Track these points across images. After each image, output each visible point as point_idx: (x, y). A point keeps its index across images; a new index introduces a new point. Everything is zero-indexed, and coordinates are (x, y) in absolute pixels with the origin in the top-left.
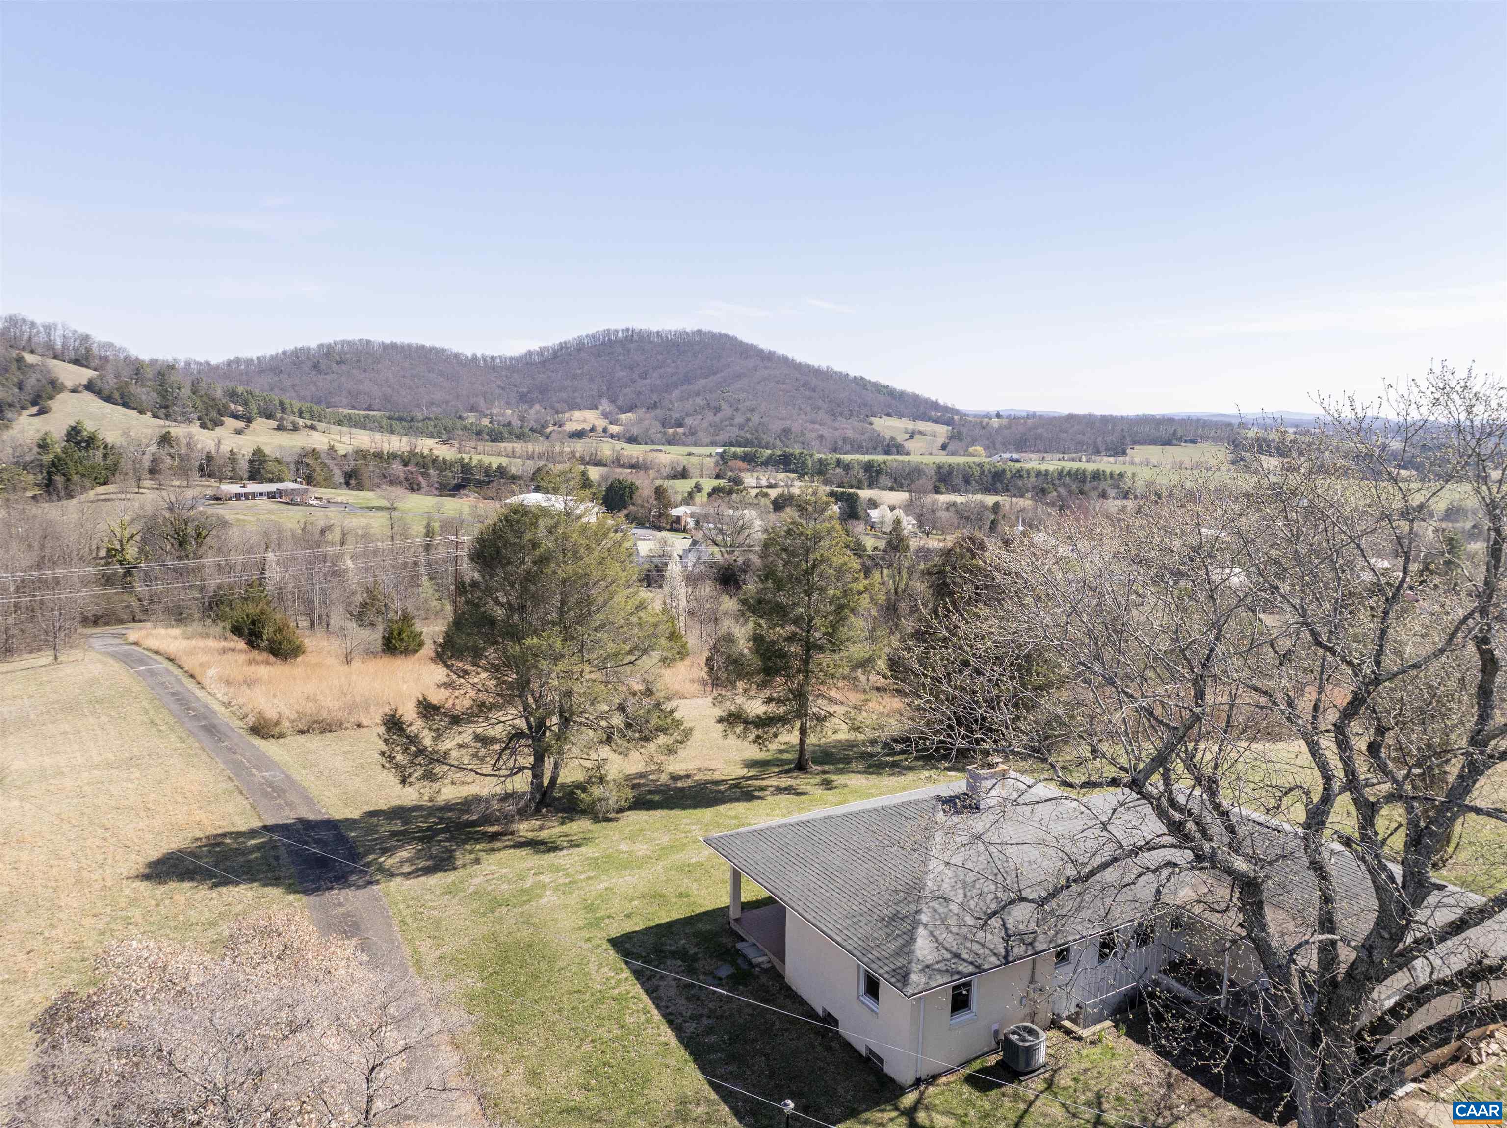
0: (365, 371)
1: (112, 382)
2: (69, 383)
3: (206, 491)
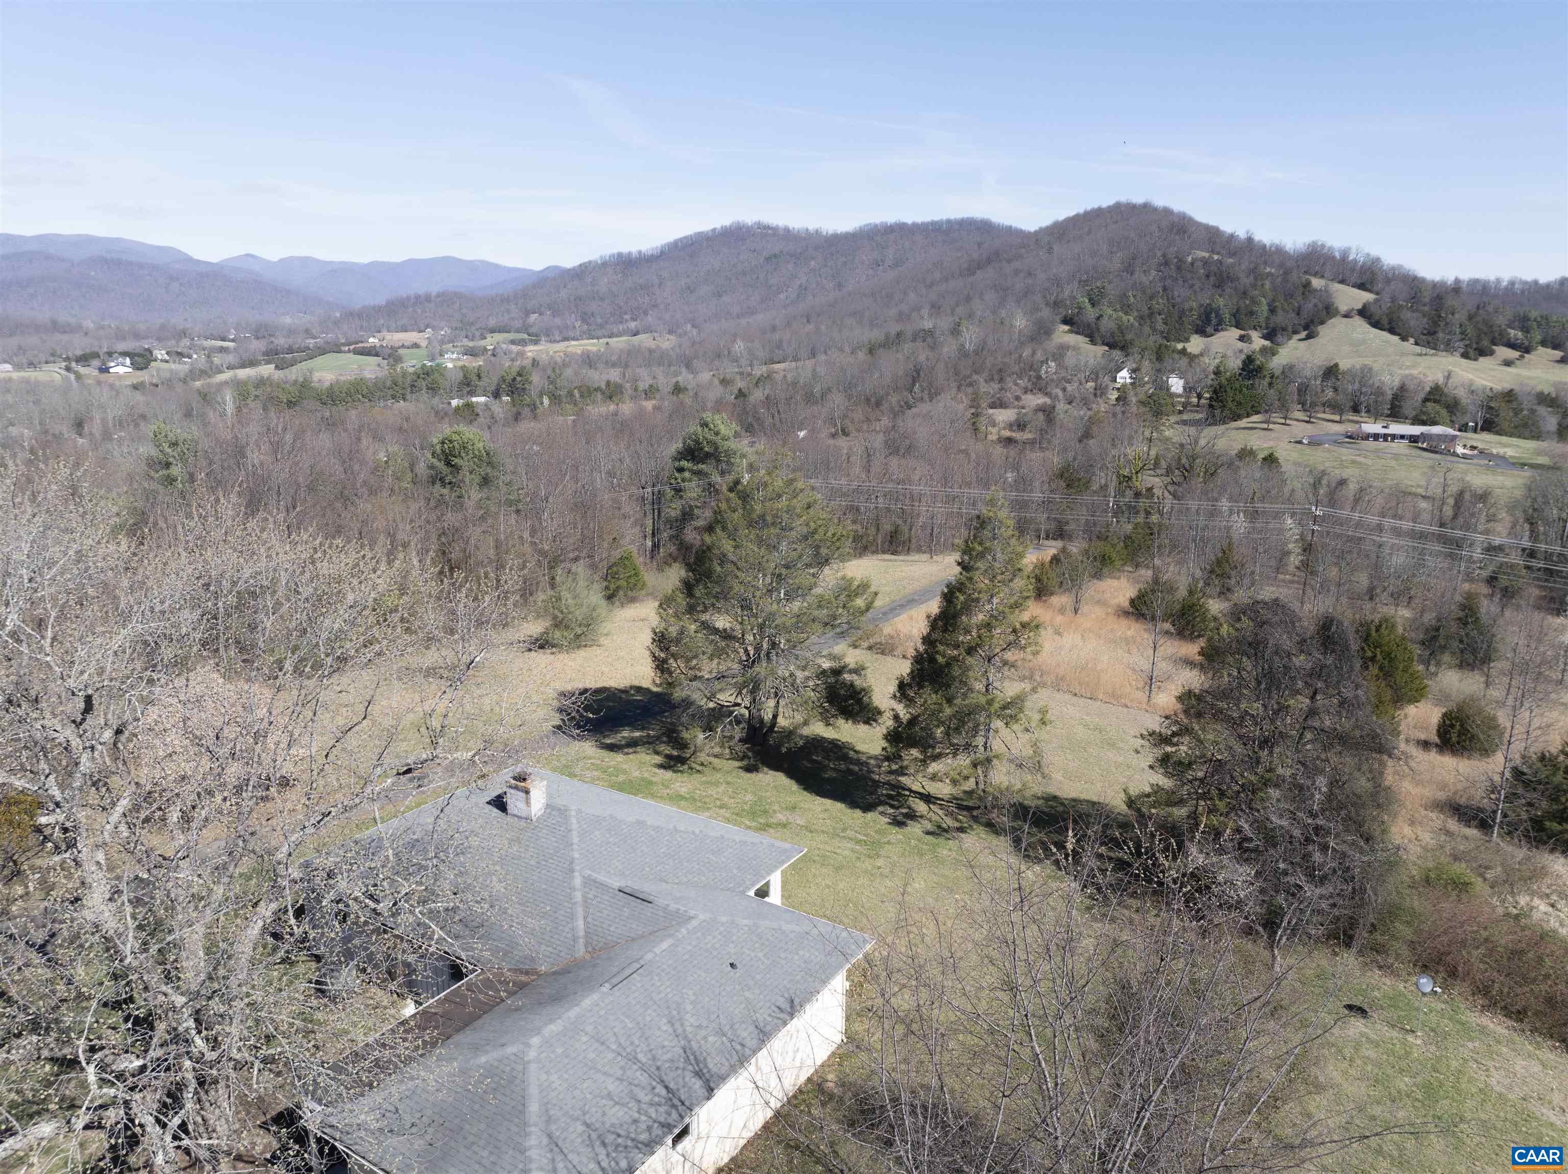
1: (1386, 304)
2: (1343, 308)
3: (1350, 428)
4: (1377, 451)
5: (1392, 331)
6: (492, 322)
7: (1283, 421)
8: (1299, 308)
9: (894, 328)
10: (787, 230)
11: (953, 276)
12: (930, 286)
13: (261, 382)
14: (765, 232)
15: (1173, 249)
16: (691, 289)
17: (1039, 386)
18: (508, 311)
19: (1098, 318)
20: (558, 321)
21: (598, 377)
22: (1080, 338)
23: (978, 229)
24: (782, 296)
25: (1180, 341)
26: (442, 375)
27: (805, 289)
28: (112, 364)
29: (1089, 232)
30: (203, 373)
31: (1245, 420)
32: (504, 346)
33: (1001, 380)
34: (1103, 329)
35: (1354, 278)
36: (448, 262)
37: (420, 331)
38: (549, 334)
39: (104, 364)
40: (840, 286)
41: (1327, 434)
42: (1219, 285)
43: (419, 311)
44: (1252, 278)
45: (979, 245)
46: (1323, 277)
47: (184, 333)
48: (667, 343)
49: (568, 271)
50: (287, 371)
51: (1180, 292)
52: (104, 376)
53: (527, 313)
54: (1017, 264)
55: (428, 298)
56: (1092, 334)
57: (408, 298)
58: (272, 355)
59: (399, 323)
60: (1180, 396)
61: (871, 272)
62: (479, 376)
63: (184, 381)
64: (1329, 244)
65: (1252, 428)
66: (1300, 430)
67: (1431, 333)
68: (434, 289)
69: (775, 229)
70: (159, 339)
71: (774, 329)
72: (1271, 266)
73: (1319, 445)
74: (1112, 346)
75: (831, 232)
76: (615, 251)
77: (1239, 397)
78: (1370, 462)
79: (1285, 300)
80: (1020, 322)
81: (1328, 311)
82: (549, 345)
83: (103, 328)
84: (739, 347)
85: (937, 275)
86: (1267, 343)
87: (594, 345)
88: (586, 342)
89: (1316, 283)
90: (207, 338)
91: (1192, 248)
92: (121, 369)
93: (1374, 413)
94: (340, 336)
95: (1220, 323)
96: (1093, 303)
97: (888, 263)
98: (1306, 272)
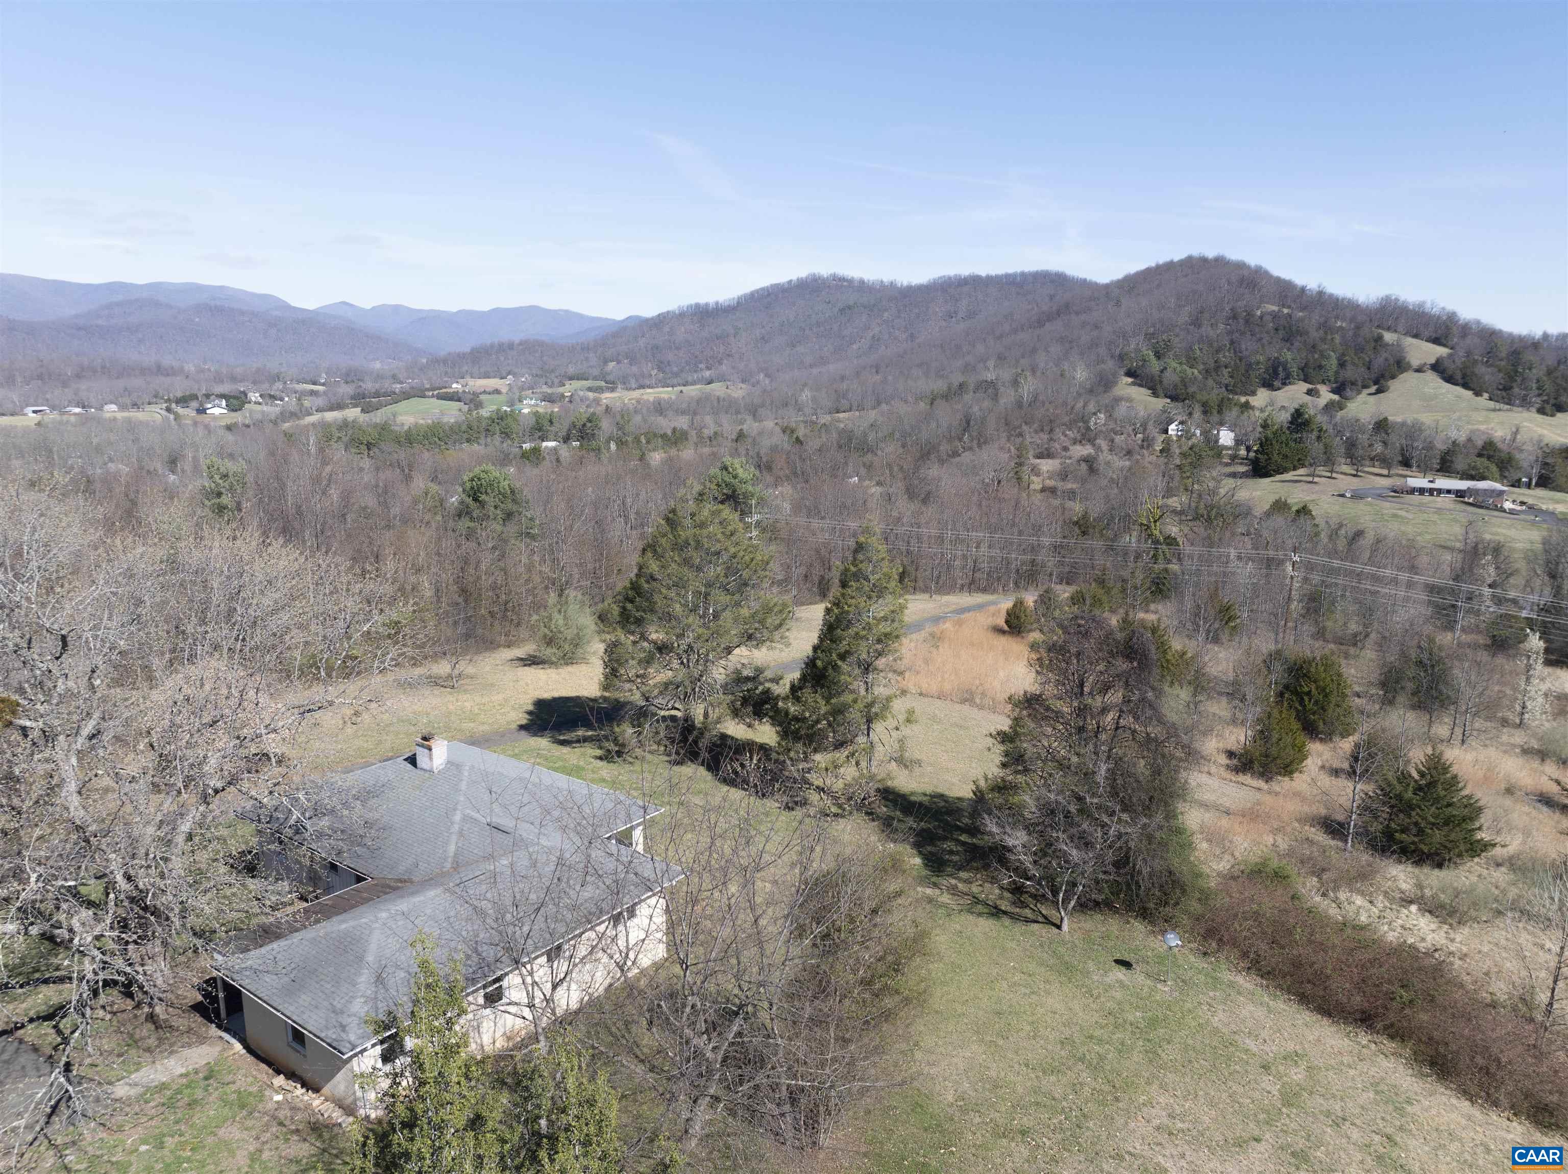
1: (1459, 361)
2: (1415, 363)
3: (1397, 482)
4: (1421, 505)
5: (1466, 386)
6: (571, 370)
7: (1329, 474)
8: (1370, 362)
9: (957, 379)
10: (862, 282)
11: (1023, 329)
12: (1000, 337)
13: (345, 425)
14: (840, 284)
15: (1242, 303)
16: (764, 339)
17: (1087, 437)
18: (587, 359)
19: (1162, 371)
20: (635, 369)
21: (665, 424)
22: (1143, 391)
23: (1052, 281)
24: (855, 347)
25: (1246, 394)
26: (516, 420)
27: (878, 340)
28: (209, 406)
29: (1159, 286)
30: (293, 415)
31: (1291, 473)
32: (581, 393)
33: (1051, 431)
34: (1165, 382)
35: (1427, 334)
36: (533, 311)
37: (502, 378)
38: (625, 381)
39: (201, 404)
40: (912, 337)
41: (1374, 488)
42: (1288, 339)
43: (502, 359)
44: (1321, 332)
45: (1051, 297)
46: (1396, 331)
47: (277, 377)
48: (738, 392)
49: (646, 321)
50: (372, 414)
51: (1247, 345)
52: (201, 418)
53: (606, 362)
54: (1083, 317)
55: (511, 346)
56: (1154, 386)
57: (492, 346)
58: (360, 399)
59: (482, 370)
60: (1228, 448)
61: (944, 324)
62: (551, 422)
63: (275, 423)
64: (1402, 298)
65: (1296, 481)
66: (1347, 483)
67: (1506, 388)
68: (517, 338)
69: (850, 281)
70: (254, 383)
71: (843, 378)
72: (1343, 320)
73: (1361, 498)
74: (1174, 398)
75: (905, 283)
76: (693, 301)
77: (1285, 450)
78: (1410, 516)
79: (1356, 354)
80: (1081, 374)
81: (1400, 365)
82: (626, 392)
83: (202, 371)
84: (806, 396)
85: (1007, 327)
86: (1336, 397)
87: (668, 392)
88: (661, 389)
89: (1389, 337)
90: (298, 382)
91: (1262, 302)
92: (217, 410)
93: (1424, 469)
94: (425, 381)
95: (1288, 376)
96: (1158, 356)
97: (961, 315)
98: (1378, 327)
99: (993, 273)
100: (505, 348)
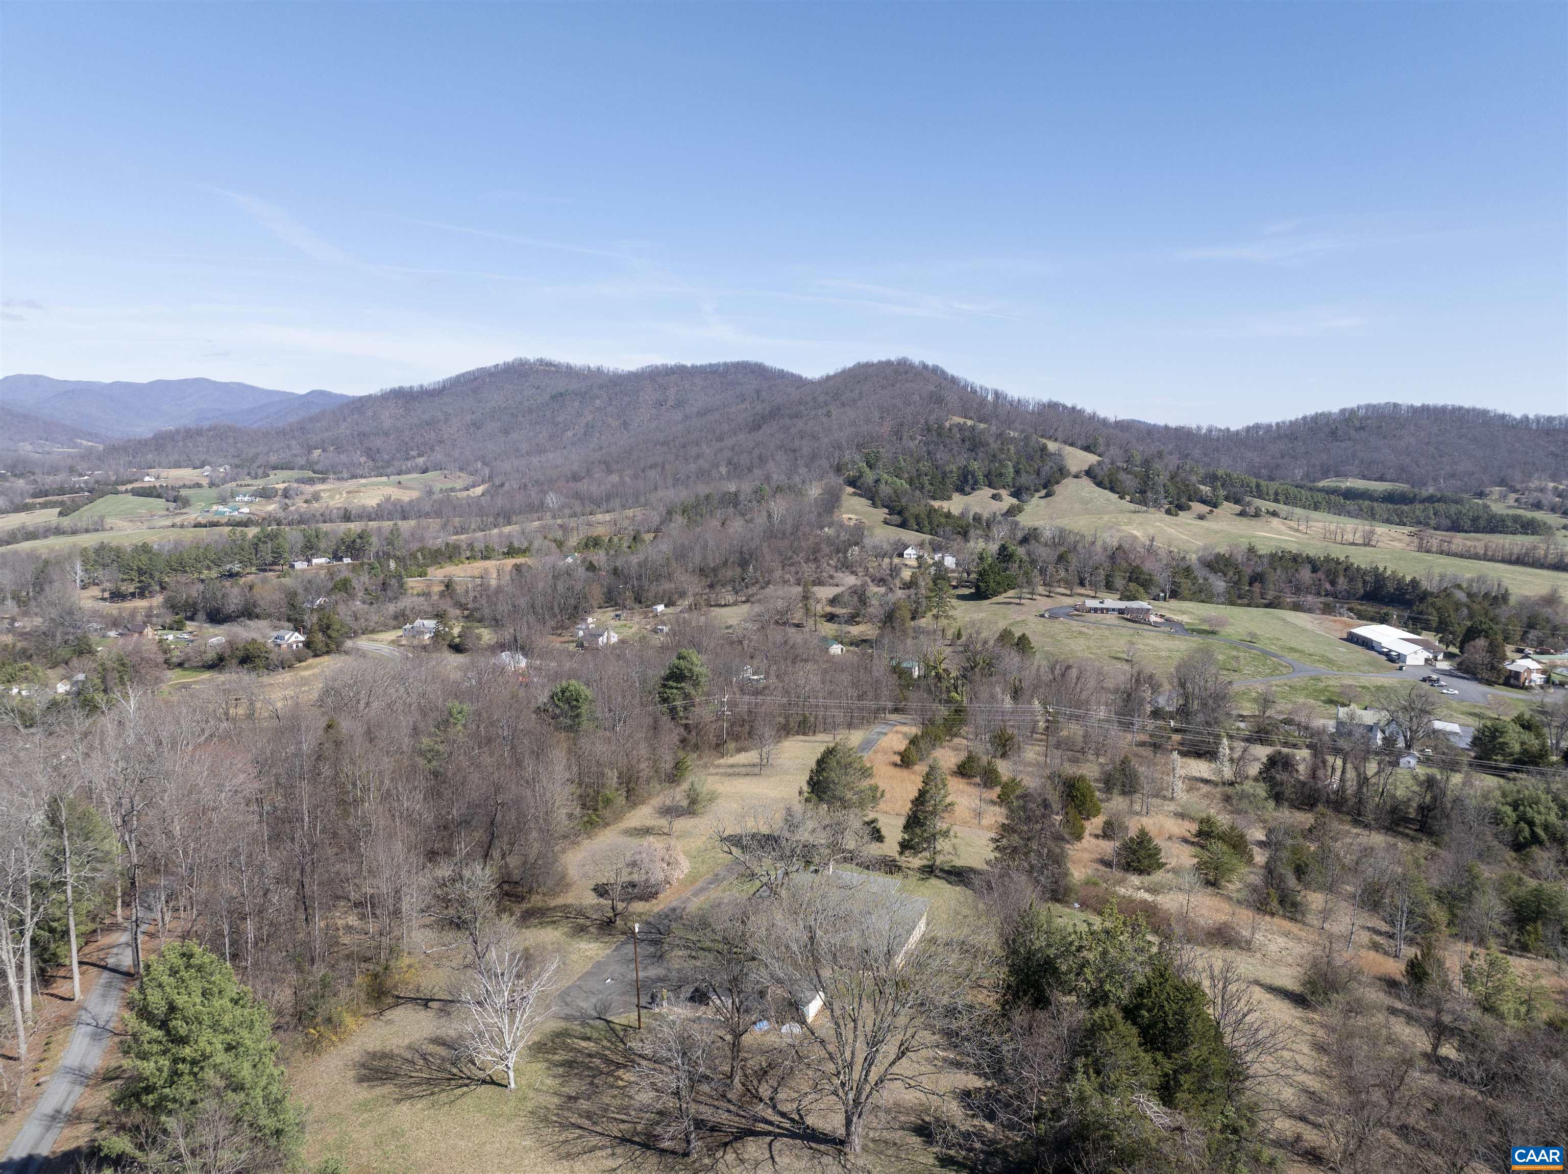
0: (1384, 438)
1: (1107, 467)
2: (1074, 469)
3: (1078, 601)
4: (1096, 623)
5: (1112, 490)
6: (273, 459)
7: (1030, 596)
8: (1039, 469)
9: (701, 489)
10: (569, 368)
11: (741, 430)
12: (721, 439)
14: (547, 369)
15: (932, 418)
16: (477, 426)
17: (847, 566)
18: (289, 447)
19: (876, 482)
20: (343, 458)
22: (863, 501)
23: (754, 375)
24: (569, 434)
25: (943, 500)
26: (285, 538)
27: (592, 427)
31: (1004, 595)
32: (294, 486)
34: (881, 493)
35: (1081, 441)
37: (195, 468)
38: (336, 471)
41: (1062, 608)
42: (973, 450)
43: (190, 445)
44: (999, 443)
45: (760, 395)
46: (1056, 440)
50: (72, 516)
51: (941, 455)
53: (310, 450)
55: (199, 432)
56: (872, 497)
57: (178, 432)
59: (171, 459)
60: (953, 571)
61: (654, 412)
65: (1006, 603)
66: (1044, 604)
67: (1143, 492)
69: (558, 366)
73: (1056, 618)
74: (890, 510)
75: (611, 369)
77: (998, 578)
78: (1091, 632)
79: (1027, 463)
81: (1062, 472)
82: (338, 485)
84: (551, 498)
86: (1014, 501)
87: (383, 483)
88: (374, 479)
89: (1052, 446)
91: (949, 413)
93: (1095, 590)
94: (111, 473)
95: (976, 482)
96: (870, 466)
97: (670, 403)
98: (1042, 436)
99: (699, 362)
100: (190, 434)
